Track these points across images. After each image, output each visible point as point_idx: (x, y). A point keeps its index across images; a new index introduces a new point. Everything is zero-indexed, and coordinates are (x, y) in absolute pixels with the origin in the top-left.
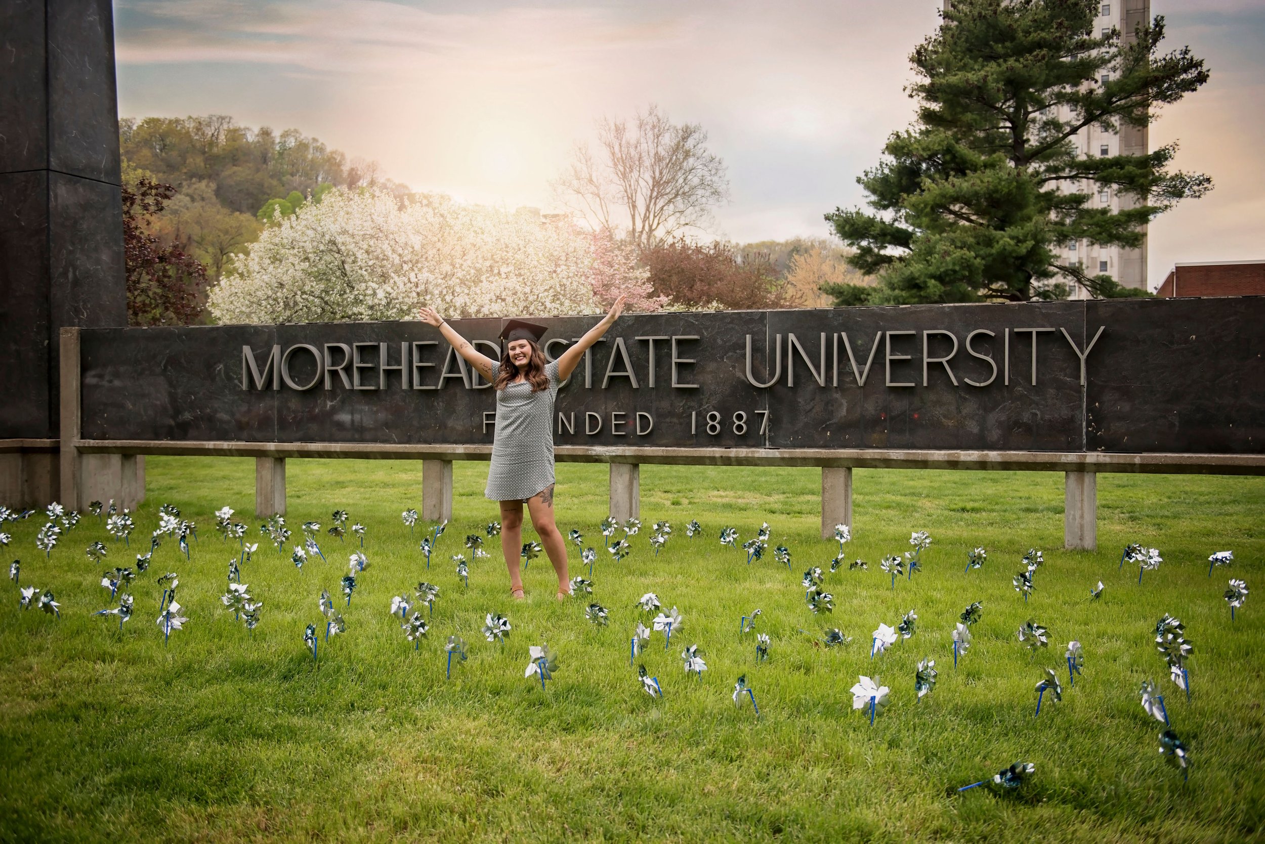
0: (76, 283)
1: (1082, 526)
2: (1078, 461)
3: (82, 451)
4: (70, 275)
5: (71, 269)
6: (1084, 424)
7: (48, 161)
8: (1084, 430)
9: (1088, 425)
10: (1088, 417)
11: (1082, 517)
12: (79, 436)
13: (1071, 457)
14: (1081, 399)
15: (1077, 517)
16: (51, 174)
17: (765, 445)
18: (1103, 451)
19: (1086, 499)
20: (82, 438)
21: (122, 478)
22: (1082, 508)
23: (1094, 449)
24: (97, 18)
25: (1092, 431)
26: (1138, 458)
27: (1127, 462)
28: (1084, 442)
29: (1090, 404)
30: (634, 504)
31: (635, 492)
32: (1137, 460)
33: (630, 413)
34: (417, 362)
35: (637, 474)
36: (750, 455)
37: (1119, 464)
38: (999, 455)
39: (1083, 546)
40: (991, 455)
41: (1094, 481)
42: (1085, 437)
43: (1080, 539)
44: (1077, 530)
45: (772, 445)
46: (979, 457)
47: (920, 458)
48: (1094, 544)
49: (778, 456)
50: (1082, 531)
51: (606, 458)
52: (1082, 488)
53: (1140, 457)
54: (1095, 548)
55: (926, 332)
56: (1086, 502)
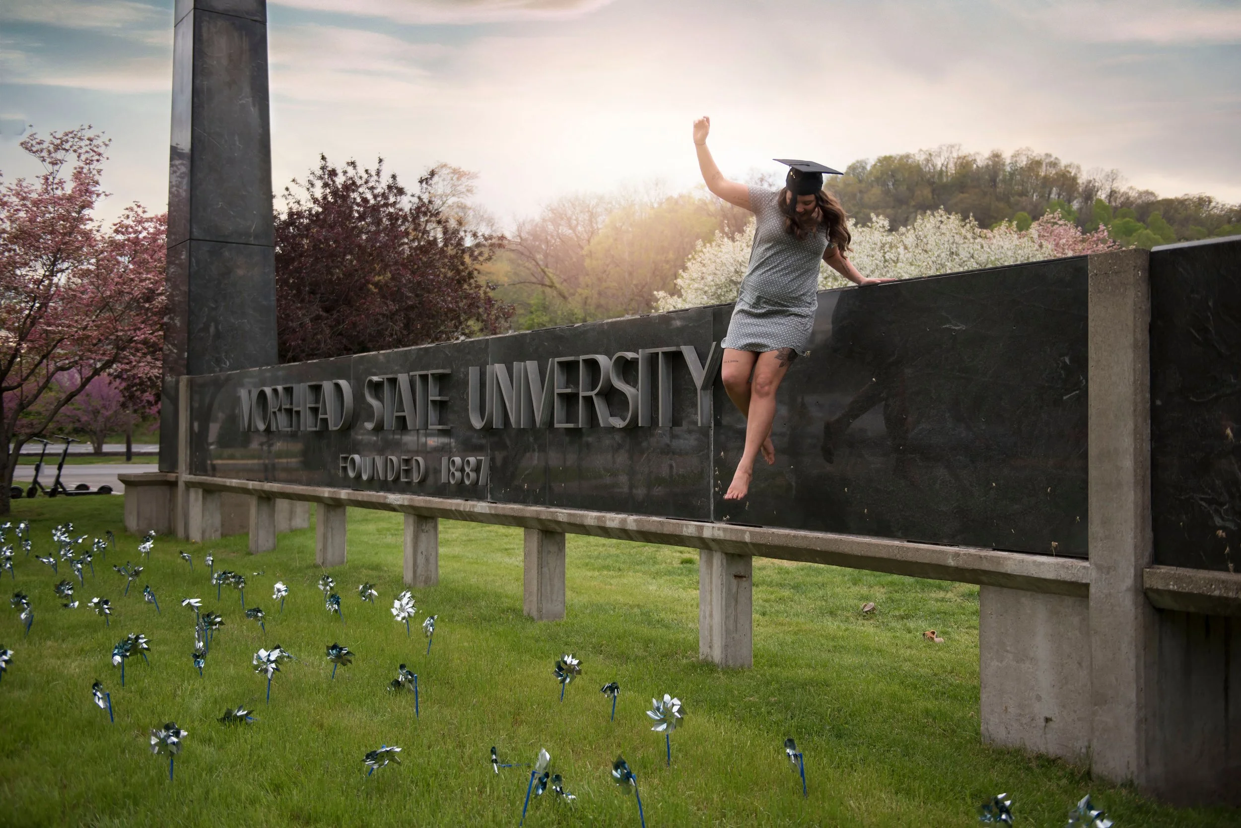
0: (218, 335)
1: (711, 627)
2: (698, 534)
3: (189, 485)
4: (212, 329)
5: (213, 324)
6: (712, 481)
7: (191, 232)
8: (712, 491)
9: (715, 485)
10: (715, 471)
11: (711, 615)
12: (188, 472)
13: (689, 528)
14: (709, 448)
15: (707, 613)
16: (194, 243)
17: (487, 498)
18: (730, 522)
19: (714, 590)
20: (190, 474)
22: (711, 604)
23: (719, 519)
24: (250, 100)
25: (719, 492)
26: (748, 533)
27: (739, 540)
28: (712, 508)
29: (717, 453)
30: (421, 560)
31: (422, 547)
32: (747, 538)
33: (412, 458)
34: (310, 403)
35: (428, 527)
36: (472, 510)
37: (732, 541)
38: (635, 521)
39: (712, 657)
40: (628, 521)
41: (722, 564)
42: (712, 500)
43: (710, 647)
44: (707, 633)
45: (492, 498)
46: (620, 522)
47: (578, 521)
48: (724, 656)
49: (487, 511)
50: (711, 635)
51: (398, 508)
52: (711, 574)
53: (750, 532)
54: (724, 661)
55: (582, 358)
56: (714, 595)
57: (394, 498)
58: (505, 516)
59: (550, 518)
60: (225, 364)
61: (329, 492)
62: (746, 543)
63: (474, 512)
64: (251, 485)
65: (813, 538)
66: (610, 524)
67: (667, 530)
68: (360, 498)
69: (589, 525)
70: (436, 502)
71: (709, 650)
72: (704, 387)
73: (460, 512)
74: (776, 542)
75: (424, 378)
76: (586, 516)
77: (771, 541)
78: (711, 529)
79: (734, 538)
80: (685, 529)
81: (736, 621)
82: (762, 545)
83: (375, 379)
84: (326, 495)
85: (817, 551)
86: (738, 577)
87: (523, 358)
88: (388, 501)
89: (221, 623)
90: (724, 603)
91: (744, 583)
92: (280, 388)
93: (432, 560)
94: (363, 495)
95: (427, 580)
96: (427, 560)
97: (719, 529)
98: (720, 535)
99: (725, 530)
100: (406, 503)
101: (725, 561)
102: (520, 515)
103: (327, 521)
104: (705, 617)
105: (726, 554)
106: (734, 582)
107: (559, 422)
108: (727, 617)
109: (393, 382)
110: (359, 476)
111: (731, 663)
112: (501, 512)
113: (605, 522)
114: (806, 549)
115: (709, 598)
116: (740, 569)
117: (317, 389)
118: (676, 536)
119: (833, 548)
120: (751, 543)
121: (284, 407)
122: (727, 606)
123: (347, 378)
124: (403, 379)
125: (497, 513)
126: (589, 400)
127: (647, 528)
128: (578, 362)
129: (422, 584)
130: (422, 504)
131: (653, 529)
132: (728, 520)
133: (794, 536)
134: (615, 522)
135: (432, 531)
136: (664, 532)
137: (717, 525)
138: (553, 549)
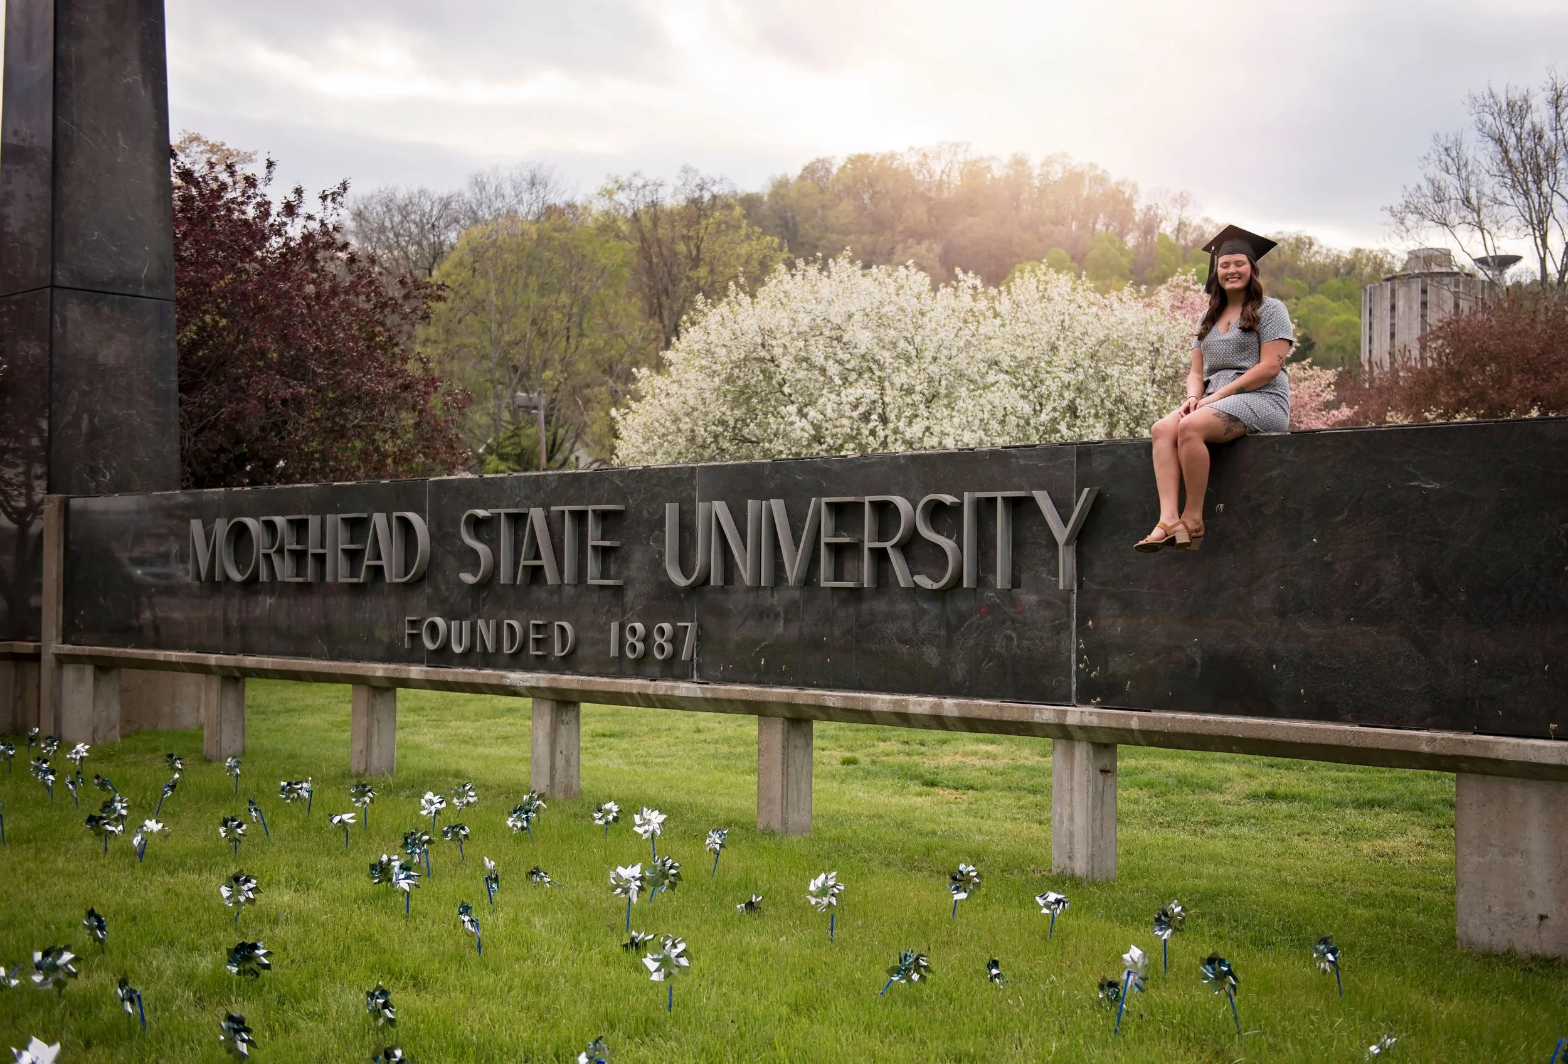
0: (94, 433)
1: (1071, 834)
2: (1056, 721)
3: (62, 660)
4: (85, 424)
5: (85, 416)
6: (1074, 656)
7: (53, 276)
8: (1074, 668)
9: (1079, 660)
10: (1078, 644)
11: (1071, 819)
12: (60, 639)
13: (1045, 713)
14: (1069, 615)
15: (1066, 817)
16: (57, 292)
17: (692, 677)
18: (1100, 705)
19: (1076, 788)
20: (64, 643)
21: (95, 698)
22: (1071, 805)
23: (1083, 700)
24: (139, 78)
25: (1084, 669)
26: (1135, 719)
27: (1121, 726)
28: (1074, 687)
29: (1081, 622)
30: (560, 762)
31: (562, 742)
32: (1134, 724)
33: (551, 623)
34: (343, 544)
35: (567, 716)
36: (669, 693)
37: (1111, 728)
38: (956, 705)
39: (1073, 870)
40: (946, 706)
41: (1088, 756)
42: (1074, 679)
43: (1070, 857)
44: (1064, 840)
45: (700, 677)
46: (931, 707)
47: (861, 706)
48: (1090, 868)
49: (699, 694)
50: (1071, 843)
51: (522, 691)
52: (1072, 769)
53: (1139, 717)
54: (1090, 874)
55: (867, 499)
56: (1076, 795)
57: (515, 678)
58: (730, 701)
59: (810, 702)
61: (386, 670)
62: (1132, 731)
63: (673, 696)
64: (212, 659)
65: (1231, 723)
66: (912, 710)
67: (1007, 716)
68: (450, 678)
69: (878, 712)
70: (601, 683)
71: (1068, 861)
72: (1067, 543)
73: (630, 695)
74: (1178, 728)
75: (580, 517)
76: (875, 701)
77: (1169, 727)
78: (1078, 714)
79: (1114, 725)
80: (1037, 715)
81: (1102, 825)
82: (1157, 732)
83: (481, 513)
84: (380, 673)
85: (1238, 738)
86: (1104, 771)
87: (764, 494)
88: (507, 682)
90: (1090, 803)
91: (1110, 780)
92: (280, 521)
93: (573, 760)
94: (457, 673)
95: (568, 789)
96: (568, 761)
97: (1091, 714)
98: (1094, 721)
99: (1099, 715)
100: (543, 684)
101: (1091, 753)
102: (758, 698)
103: (371, 711)
104: (1061, 822)
105: (1094, 744)
106: (1100, 777)
107: (826, 580)
108: (1093, 821)
109: (518, 520)
110: (446, 646)
111: (1097, 875)
112: (723, 696)
113: (907, 707)
114: (1221, 737)
115: (1068, 799)
116: (1105, 762)
117: (357, 527)
118: (1022, 723)
119: (1262, 735)
120: (1139, 731)
121: (287, 547)
122: (1094, 807)
123: (420, 511)
124: (537, 515)
125: (717, 696)
126: (880, 556)
127: (975, 713)
128: (863, 503)
129: (561, 794)
130: (575, 686)
131: (986, 715)
132: (1098, 703)
133: (1205, 721)
134: (924, 707)
135: (574, 721)
136: (1005, 719)
137: (1087, 709)
138: (800, 742)
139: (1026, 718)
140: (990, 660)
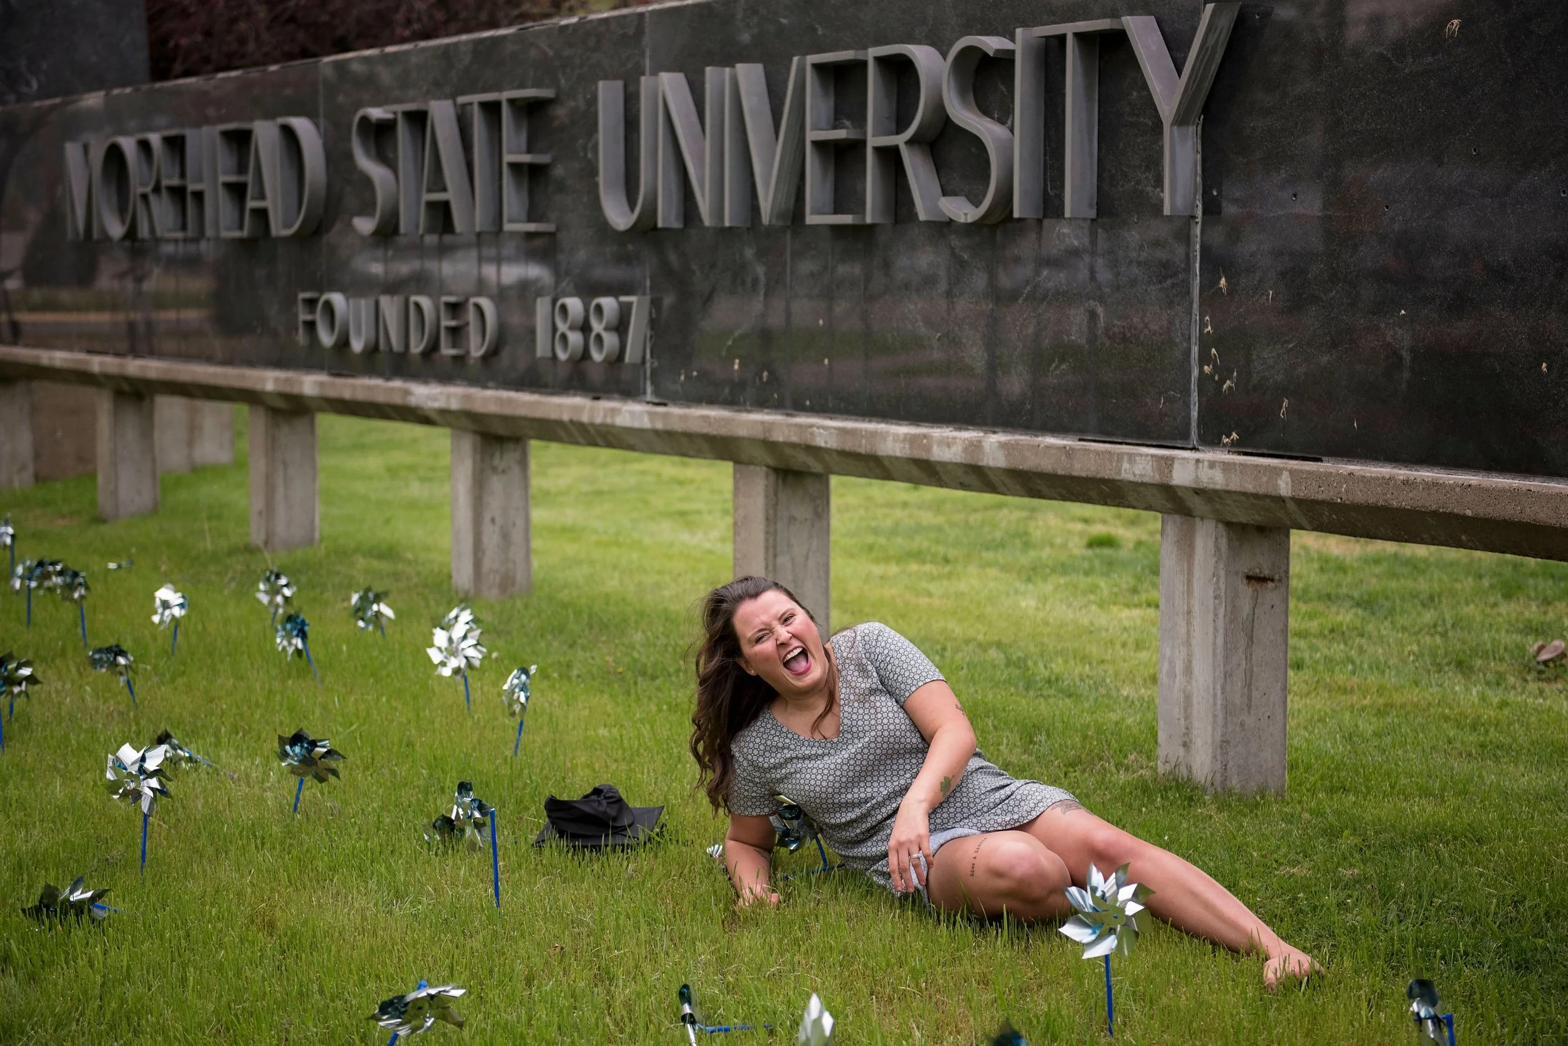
1: (1188, 698)
2: (1157, 478)
6: (1195, 350)
8: (1195, 373)
9: (1204, 359)
10: (1203, 325)
11: (1188, 670)
13: (1139, 462)
14: (1188, 267)
15: (1179, 667)
17: (645, 393)
18: (1239, 448)
19: (1196, 608)
22: (1188, 643)
23: (1211, 439)
25: (1212, 376)
26: (1285, 475)
27: (1262, 491)
28: (1194, 414)
29: (1208, 285)
30: (491, 537)
31: (494, 504)
32: (1284, 487)
33: (467, 300)
34: (225, 173)
35: (507, 459)
36: (609, 421)
37: (1245, 494)
38: (1003, 446)
39: (1189, 768)
40: (986, 446)
41: (1217, 548)
42: (1195, 396)
43: (1185, 745)
44: (1177, 712)
45: (656, 393)
46: (965, 450)
47: (863, 447)
48: (1218, 766)
49: (646, 424)
50: (1187, 718)
51: (434, 416)
52: (1190, 572)
53: (1292, 472)
54: (1218, 779)
55: (873, 52)
56: (1197, 622)
57: (426, 394)
58: (689, 436)
59: (794, 439)
60: (28, 84)
61: (276, 380)
62: (1280, 500)
63: (613, 426)
64: (97, 363)
65: (1453, 487)
66: (939, 454)
67: (1080, 468)
68: (347, 395)
69: (890, 457)
70: (525, 403)
71: (1181, 751)
72: (1181, 120)
73: (582, 427)
74: (1360, 496)
75: (492, 110)
76: (883, 436)
77: (1342, 493)
78: (1191, 466)
79: (1250, 487)
80: (1126, 465)
81: (1248, 685)
82: (1322, 502)
83: (376, 113)
84: (270, 387)
85: (1465, 517)
86: (1256, 579)
87: (728, 57)
88: (413, 401)
89: (31, 680)
90: (1220, 641)
91: (1269, 594)
92: (155, 139)
93: (517, 536)
94: (354, 387)
95: (506, 583)
96: (506, 536)
97: (1212, 465)
98: (1216, 479)
99: (1227, 467)
100: (454, 405)
101: (1224, 542)
102: (723, 431)
103: (272, 447)
104: (1172, 674)
105: (1228, 525)
106: (1246, 591)
107: (817, 212)
108: (1227, 675)
109: (418, 120)
110: (343, 343)
111: (1235, 782)
112: (678, 427)
113: (928, 449)
114: (1434, 513)
115: (1183, 630)
116: (1260, 560)
117: (240, 141)
118: (1103, 481)
119: (1508, 511)
120: (1293, 498)
121: (165, 182)
122: (1229, 650)
123: (311, 115)
124: (441, 113)
125: (669, 428)
126: (890, 157)
127: (1030, 463)
128: (863, 64)
129: (495, 591)
130: (492, 409)
131: (1046, 465)
132: (1233, 444)
133: (1406, 482)
134: (954, 449)
135: (516, 470)
136: (1075, 473)
137: (1208, 455)
138: (802, 511)
139: (1107, 472)
140: (1062, 360)
